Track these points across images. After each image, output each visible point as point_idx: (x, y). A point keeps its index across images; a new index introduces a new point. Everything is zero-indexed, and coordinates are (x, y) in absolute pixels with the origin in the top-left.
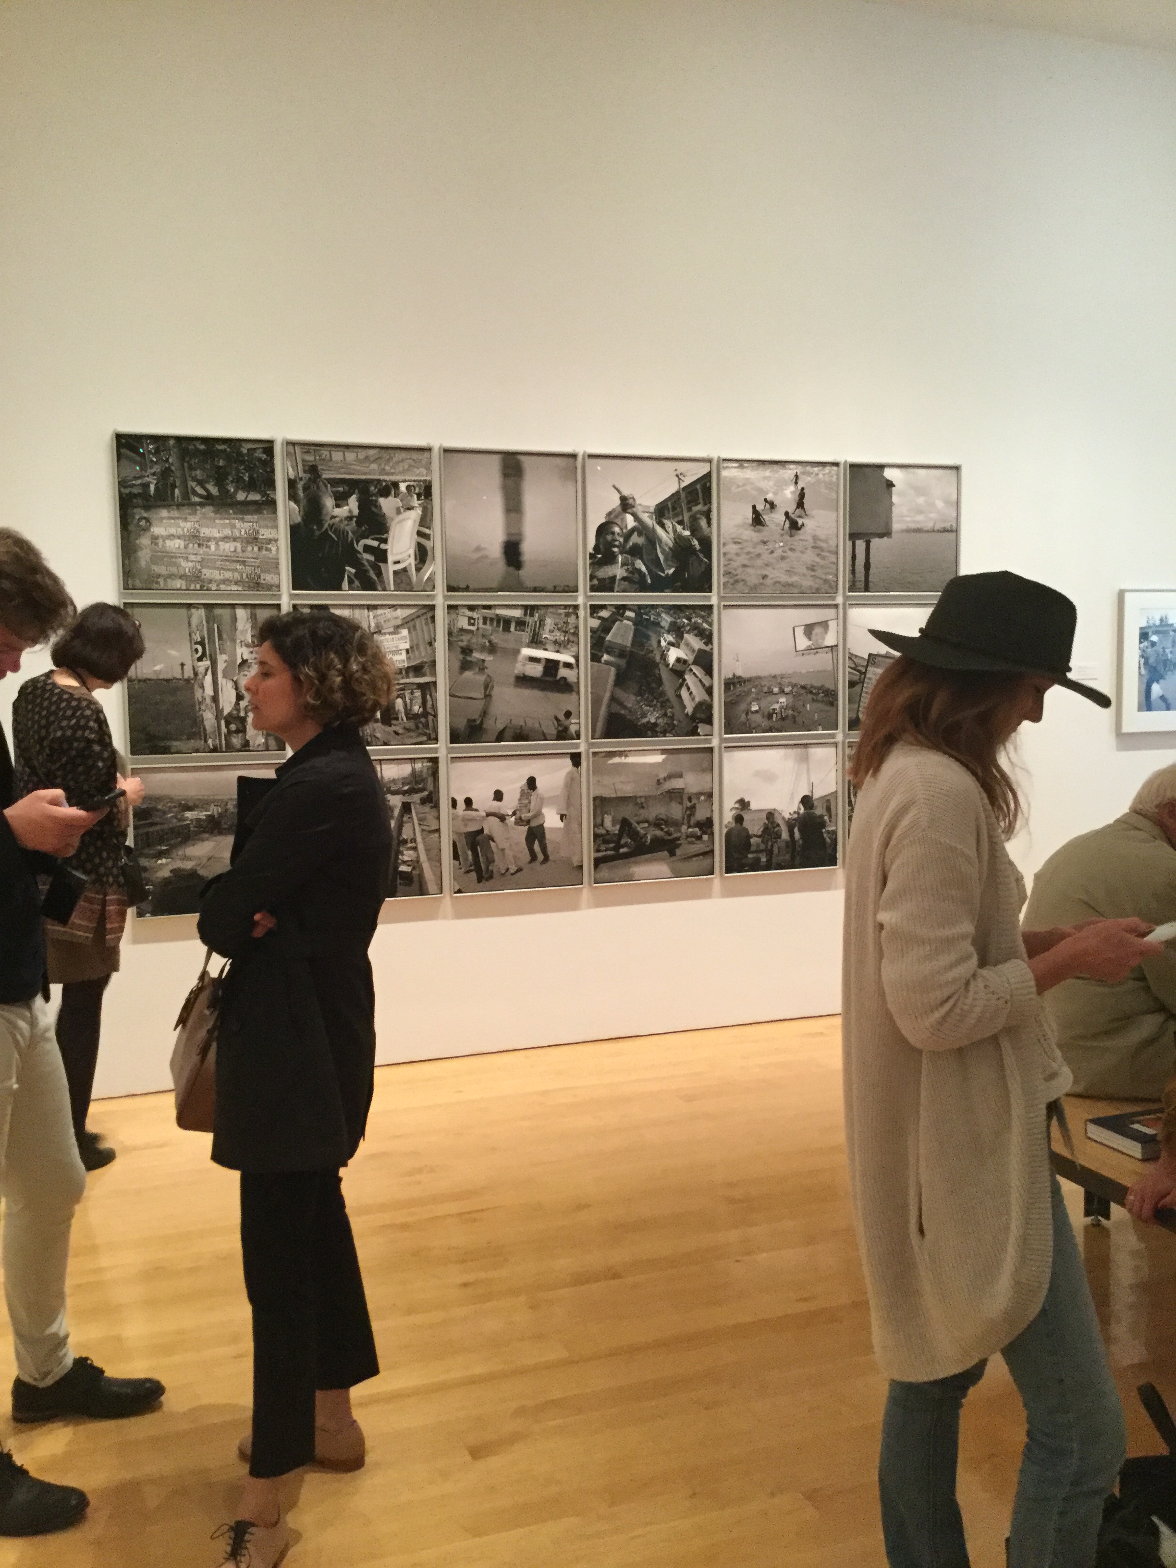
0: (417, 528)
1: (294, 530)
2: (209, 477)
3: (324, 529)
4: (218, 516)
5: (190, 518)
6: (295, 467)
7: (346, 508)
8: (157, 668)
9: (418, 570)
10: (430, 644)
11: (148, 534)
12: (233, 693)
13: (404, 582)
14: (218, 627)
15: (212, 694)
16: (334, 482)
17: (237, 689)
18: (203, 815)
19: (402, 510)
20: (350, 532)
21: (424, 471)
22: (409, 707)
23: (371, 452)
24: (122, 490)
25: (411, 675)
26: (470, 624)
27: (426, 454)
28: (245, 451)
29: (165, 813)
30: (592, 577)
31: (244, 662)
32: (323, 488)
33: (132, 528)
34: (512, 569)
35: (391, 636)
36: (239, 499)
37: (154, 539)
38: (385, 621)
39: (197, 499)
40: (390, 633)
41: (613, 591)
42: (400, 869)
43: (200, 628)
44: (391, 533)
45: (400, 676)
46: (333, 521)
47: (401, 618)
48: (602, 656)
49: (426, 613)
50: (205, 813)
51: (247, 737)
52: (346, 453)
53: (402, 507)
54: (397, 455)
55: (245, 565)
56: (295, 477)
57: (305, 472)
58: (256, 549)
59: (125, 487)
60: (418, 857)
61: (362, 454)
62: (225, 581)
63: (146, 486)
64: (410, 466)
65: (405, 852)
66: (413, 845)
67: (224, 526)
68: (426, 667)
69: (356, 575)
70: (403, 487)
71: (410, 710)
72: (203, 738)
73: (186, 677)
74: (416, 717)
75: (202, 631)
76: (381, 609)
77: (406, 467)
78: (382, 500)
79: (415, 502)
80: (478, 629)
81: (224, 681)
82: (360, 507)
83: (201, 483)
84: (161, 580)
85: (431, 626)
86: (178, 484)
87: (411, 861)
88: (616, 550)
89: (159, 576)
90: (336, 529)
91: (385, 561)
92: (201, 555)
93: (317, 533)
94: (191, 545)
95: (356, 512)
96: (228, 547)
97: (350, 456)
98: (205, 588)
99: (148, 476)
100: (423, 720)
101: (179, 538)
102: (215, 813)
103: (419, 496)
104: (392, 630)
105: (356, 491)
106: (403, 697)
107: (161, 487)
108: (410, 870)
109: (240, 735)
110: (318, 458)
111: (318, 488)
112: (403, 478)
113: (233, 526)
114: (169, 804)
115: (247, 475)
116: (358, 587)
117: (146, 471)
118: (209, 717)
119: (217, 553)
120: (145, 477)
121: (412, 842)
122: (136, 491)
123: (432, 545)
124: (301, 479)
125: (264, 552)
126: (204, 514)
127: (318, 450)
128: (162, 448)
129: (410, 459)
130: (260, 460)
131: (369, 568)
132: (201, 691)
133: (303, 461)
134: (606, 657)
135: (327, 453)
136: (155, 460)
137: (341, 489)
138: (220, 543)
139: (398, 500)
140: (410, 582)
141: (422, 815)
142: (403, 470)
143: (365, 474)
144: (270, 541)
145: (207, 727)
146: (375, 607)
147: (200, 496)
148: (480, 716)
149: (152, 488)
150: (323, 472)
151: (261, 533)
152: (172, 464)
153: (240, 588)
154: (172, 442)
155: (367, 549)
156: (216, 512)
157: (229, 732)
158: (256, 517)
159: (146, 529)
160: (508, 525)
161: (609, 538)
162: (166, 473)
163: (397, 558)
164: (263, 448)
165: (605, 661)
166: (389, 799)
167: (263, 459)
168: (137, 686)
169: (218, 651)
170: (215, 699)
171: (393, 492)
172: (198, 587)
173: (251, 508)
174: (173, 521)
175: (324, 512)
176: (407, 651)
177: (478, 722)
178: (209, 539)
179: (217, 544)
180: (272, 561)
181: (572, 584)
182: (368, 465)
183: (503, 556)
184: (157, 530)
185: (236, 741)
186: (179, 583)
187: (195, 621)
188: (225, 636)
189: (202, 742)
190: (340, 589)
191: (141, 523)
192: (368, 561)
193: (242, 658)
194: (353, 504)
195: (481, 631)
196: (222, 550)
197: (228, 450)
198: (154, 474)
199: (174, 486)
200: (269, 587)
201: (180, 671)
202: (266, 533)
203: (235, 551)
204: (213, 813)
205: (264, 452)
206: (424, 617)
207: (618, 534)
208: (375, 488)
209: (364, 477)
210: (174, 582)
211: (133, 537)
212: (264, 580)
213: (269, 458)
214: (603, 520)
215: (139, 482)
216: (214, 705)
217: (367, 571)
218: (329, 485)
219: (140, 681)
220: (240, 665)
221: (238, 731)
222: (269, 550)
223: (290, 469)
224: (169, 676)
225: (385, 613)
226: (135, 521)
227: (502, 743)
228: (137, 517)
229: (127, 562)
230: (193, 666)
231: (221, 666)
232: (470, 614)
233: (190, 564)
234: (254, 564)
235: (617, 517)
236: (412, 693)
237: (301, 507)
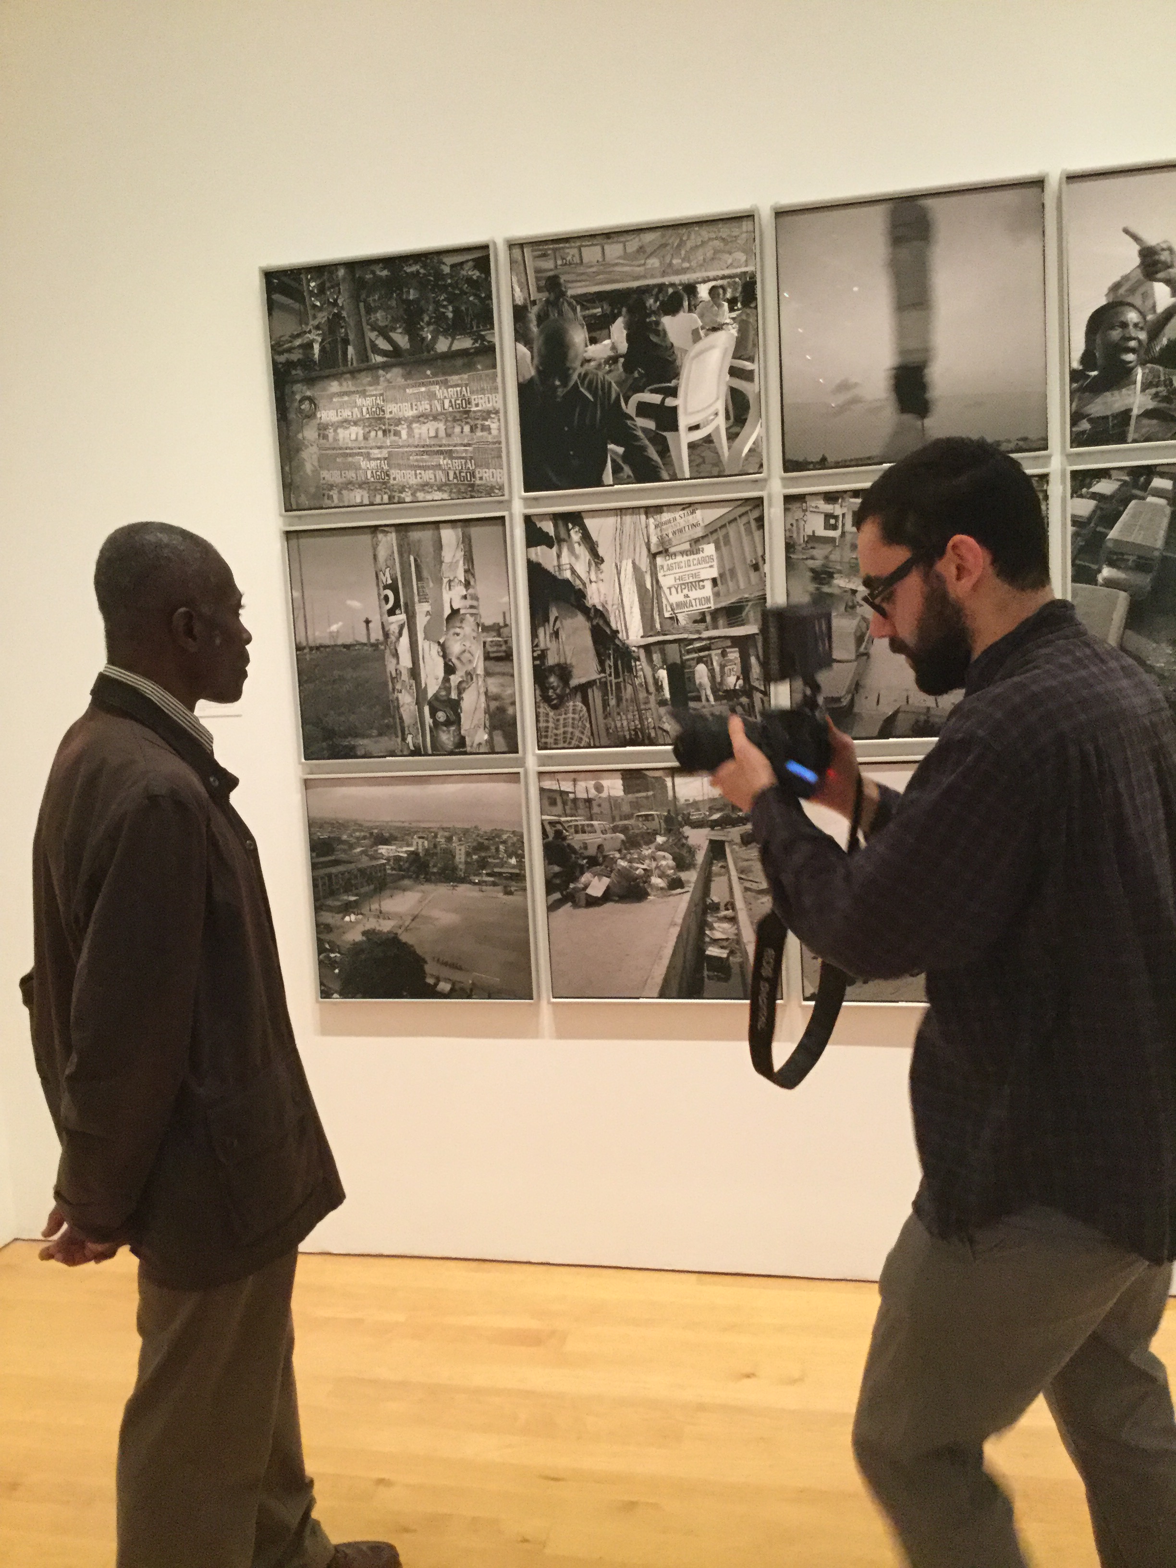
0: (729, 361)
1: (524, 389)
2: (395, 320)
3: (572, 383)
4: (409, 382)
5: (371, 390)
6: (525, 286)
7: (607, 342)
8: (334, 628)
9: (732, 437)
10: (756, 567)
11: (314, 423)
12: (440, 662)
13: (707, 461)
14: (415, 560)
15: (410, 665)
16: (586, 300)
17: (444, 656)
18: (403, 851)
19: (702, 333)
20: (614, 384)
21: (742, 257)
22: (718, 679)
23: (649, 237)
24: (276, 357)
25: (721, 622)
26: (828, 526)
27: (746, 225)
28: (447, 270)
29: (352, 846)
30: (1076, 418)
31: (455, 612)
32: (571, 315)
33: (292, 416)
34: (908, 418)
35: (685, 558)
36: (439, 351)
37: (323, 428)
38: (674, 533)
39: (379, 359)
40: (682, 553)
41: (1125, 442)
42: (707, 953)
43: (389, 563)
44: (684, 374)
45: (702, 626)
46: (587, 367)
47: (702, 524)
48: (1099, 571)
49: (746, 513)
50: (405, 849)
51: (463, 732)
52: (606, 247)
53: (703, 328)
54: (693, 236)
55: (452, 458)
56: (525, 299)
57: (539, 289)
58: (467, 429)
59: (281, 353)
60: (738, 934)
61: (633, 244)
62: (424, 486)
63: (309, 346)
64: (716, 252)
65: (716, 925)
66: (729, 913)
67: (419, 397)
68: (747, 609)
69: (625, 457)
70: (703, 291)
71: (721, 683)
72: (400, 734)
73: (373, 641)
74: (730, 695)
75: (392, 567)
76: (668, 511)
77: (710, 254)
78: (667, 321)
79: (726, 315)
80: (843, 534)
81: (427, 643)
82: (629, 338)
83: (384, 333)
84: (334, 493)
85: (757, 534)
86: (351, 337)
87: (727, 939)
88: (1130, 357)
89: (331, 487)
90: (591, 382)
91: (675, 428)
92: (388, 447)
93: (561, 392)
94: (373, 434)
95: (623, 347)
96: (425, 431)
97: (614, 250)
98: (396, 500)
99: (310, 332)
100: (744, 700)
101: (356, 423)
102: (420, 850)
103: (732, 302)
104: (687, 546)
105: (624, 310)
106: (708, 662)
107: (327, 346)
108: (725, 956)
109: (453, 728)
110: (559, 262)
111: (561, 313)
112: (705, 274)
113: (432, 396)
114: (357, 834)
115: (450, 308)
116: (629, 477)
117: (307, 324)
118: (406, 700)
119: (411, 441)
120: (305, 333)
121: (727, 909)
122: (295, 356)
123: (757, 390)
124: (534, 303)
125: (479, 433)
126: (389, 382)
127: (560, 249)
128: (328, 285)
129: (716, 238)
130: (469, 280)
131: (647, 442)
132: (394, 661)
133: (538, 271)
134: (1106, 572)
135: (575, 251)
136: (318, 304)
137: (598, 311)
138: (414, 425)
139: (695, 316)
140: (718, 462)
141: (745, 864)
142: (704, 260)
143: (637, 278)
144: (487, 414)
145: (405, 717)
146: (658, 509)
147: (384, 353)
148: (848, 692)
149: (316, 347)
150: (570, 285)
151: (473, 403)
152: (342, 308)
153: (446, 496)
154: (341, 272)
155: (644, 409)
156: (407, 376)
157: (436, 724)
158: (465, 376)
159: (311, 416)
160: (902, 332)
161: (1116, 334)
162: (335, 321)
163: (693, 421)
164: (473, 260)
165: (1105, 579)
166: (686, 834)
167: (475, 277)
168: (308, 657)
169: (416, 599)
170: (415, 673)
171: (686, 304)
172: (386, 497)
173: (459, 362)
174: (346, 398)
175: (572, 354)
176: (714, 581)
177: (845, 702)
178: (398, 421)
179: (410, 427)
180: (490, 446)
181: (1033, 435)
182: (643, 262)
183: (892, 396)
184: (326, 415)
185: (446, 738)
186: (358, 496)
187: (382, 553)
188: (425, 574)
189: (399, 740)
190: (600, 483)
191: (303, 407)
192: (645, 430)
193: (451, 606)
194: (619, 332)
195: (848, 537)
196: (417, 436)
197: (422, 271)
198: (317, 327)
199: (346, 342)
200: (490, 491)
201: (364, 631)
202: (481, 402)
203: (436, 436)
204: (417, 849)
205: (475, 267)
206: (744, 519)
207: (1136, 325)
208: (655, 302)
209: (635, 284)
210: (352, 494)
211: (293, 428)
212: (481, 478)
213: (483, 276)
214: (1103, 301)
215: (298, 342)
216: (413, 682)
217: (643, 449)
218: (578, 308)
219: (311, 649)
220: (449, 618)
221: (448, 723)
222: (488, 429)
223: (517, 289)
224: (349, 641)
225: (675, 519)
226: (296, 404)
227: (891, 740)
228: (298, 397)
229: (287, 469)
230: (382, 623)
231: (421, 621)
232: (828, 508)
233: (373, 464)
234: (464, 455)
235: (1132, 291)
236: (724, 654)
237: (536, 354)
